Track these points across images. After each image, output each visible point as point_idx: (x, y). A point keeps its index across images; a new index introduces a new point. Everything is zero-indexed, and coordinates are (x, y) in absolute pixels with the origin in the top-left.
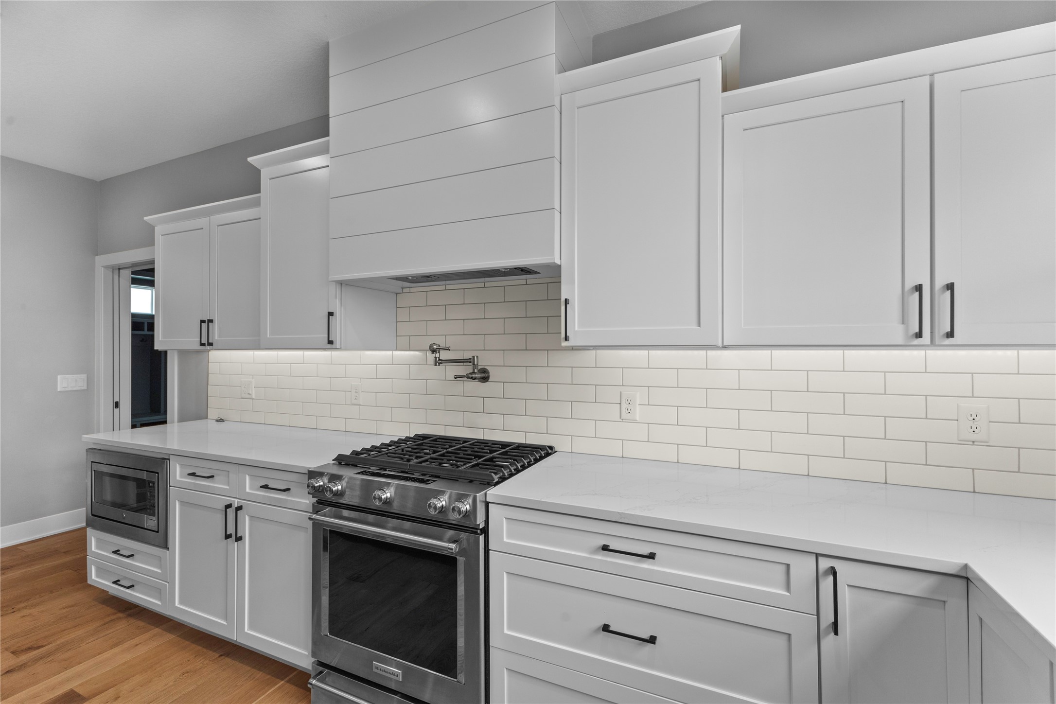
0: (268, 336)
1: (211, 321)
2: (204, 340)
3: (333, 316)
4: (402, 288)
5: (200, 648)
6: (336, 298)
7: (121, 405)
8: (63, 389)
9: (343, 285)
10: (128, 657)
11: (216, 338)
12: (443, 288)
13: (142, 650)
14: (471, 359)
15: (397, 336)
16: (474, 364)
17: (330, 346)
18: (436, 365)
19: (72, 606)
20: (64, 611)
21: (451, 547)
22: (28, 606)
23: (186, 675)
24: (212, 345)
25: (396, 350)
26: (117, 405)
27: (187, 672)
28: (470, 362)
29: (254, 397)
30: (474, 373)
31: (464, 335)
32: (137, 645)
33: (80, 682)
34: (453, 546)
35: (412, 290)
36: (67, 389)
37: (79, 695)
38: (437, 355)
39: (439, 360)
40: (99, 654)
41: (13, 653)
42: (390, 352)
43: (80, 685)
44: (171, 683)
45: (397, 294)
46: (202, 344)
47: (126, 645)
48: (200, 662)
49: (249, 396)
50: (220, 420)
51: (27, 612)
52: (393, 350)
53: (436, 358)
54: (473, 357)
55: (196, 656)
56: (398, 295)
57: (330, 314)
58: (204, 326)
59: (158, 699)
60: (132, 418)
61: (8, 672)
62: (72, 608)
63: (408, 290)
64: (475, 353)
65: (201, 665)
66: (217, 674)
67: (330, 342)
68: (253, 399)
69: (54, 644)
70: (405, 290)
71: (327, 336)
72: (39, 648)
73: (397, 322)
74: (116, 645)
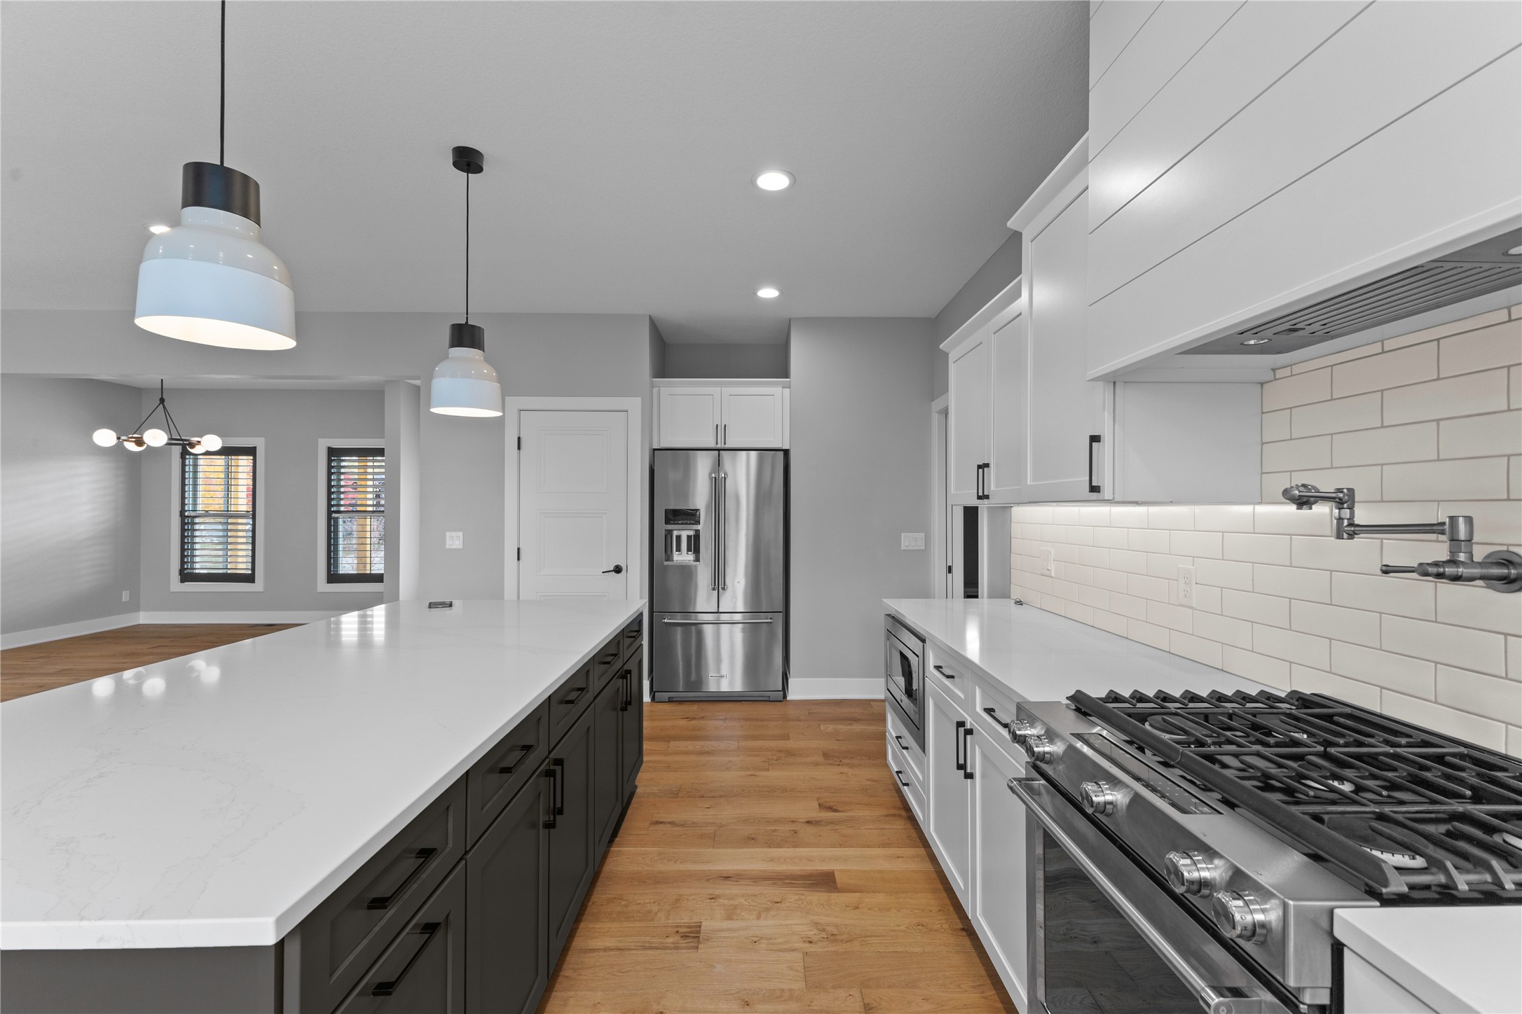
0: (1029, 483)
1: (987, 465)
2: (981, 494)
3: (1099, 441)
4: (1274, 370)
5: (949, 903)
6: (1104, 409)
7: (954, 570)
8: (906, 548)
9: (1117, 384)
10: (886, 866)
11: (992, 489)
12: (1377, 348)
13: (900, 866)
14: (1444, 524)
15: (1262, 473)
16: (1454, 540)
17: (1094, 495)
18: (1339, 536)
19: (875, 781)
20: (868, 783)
21: (1210, 1001)
22: (849, 764)
23: (920, 927)
24: (988, 498)
25: (1261, 503)
26: (950, 570)
27: (923, 926)
28: (1443, 533)
29: (1053, 576)
30: (1453, 562)
31: (1438, 460)
32: (899, 857)
33: (842, 868)
34: (1213, 1000)
35: (1296, 369)
36: (909, 548)
37: (835, 882)
38: (1346, 513)
39: (1351, 525)
40: (868, 847)
41: (819, 805)
42: (1247, 509)
43: (842, 871)
44: (903, 928)
45: (1262, 384)
46: (979, 498)
47: (891, 851)
48: (940, 922)
49: (1047, 573)
50: (1019, 603)
51: (845, 769)
52: (1255, 504)
53: (1340, 519)
54: (1452, 518)
55: (940, 910)
56: (1265, 386)
57: (1095, 439)
58: (981, 470)
59: (882, 938)
60: (965, 587)
61: (808, 822)
62: (875, 783)
63: (1287, 372)
64: (1459, 510)
65: (939, 926)
66: (948, 952)
67: (1094, 489)
68: (1052, 577)
69: (845, 814)
70: (1279, 374)
71: (1088, 478)
72: (836, 811)
73: (1263, 444)
74: (884, 845)
